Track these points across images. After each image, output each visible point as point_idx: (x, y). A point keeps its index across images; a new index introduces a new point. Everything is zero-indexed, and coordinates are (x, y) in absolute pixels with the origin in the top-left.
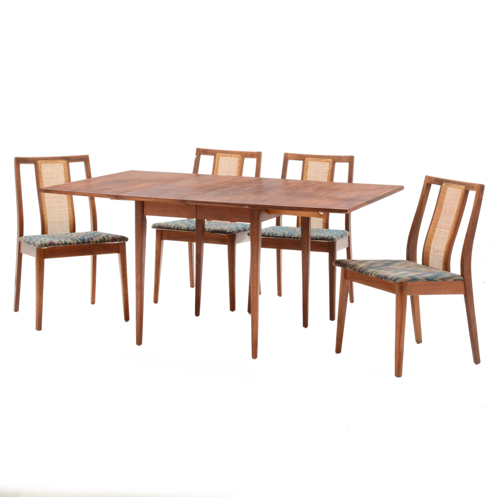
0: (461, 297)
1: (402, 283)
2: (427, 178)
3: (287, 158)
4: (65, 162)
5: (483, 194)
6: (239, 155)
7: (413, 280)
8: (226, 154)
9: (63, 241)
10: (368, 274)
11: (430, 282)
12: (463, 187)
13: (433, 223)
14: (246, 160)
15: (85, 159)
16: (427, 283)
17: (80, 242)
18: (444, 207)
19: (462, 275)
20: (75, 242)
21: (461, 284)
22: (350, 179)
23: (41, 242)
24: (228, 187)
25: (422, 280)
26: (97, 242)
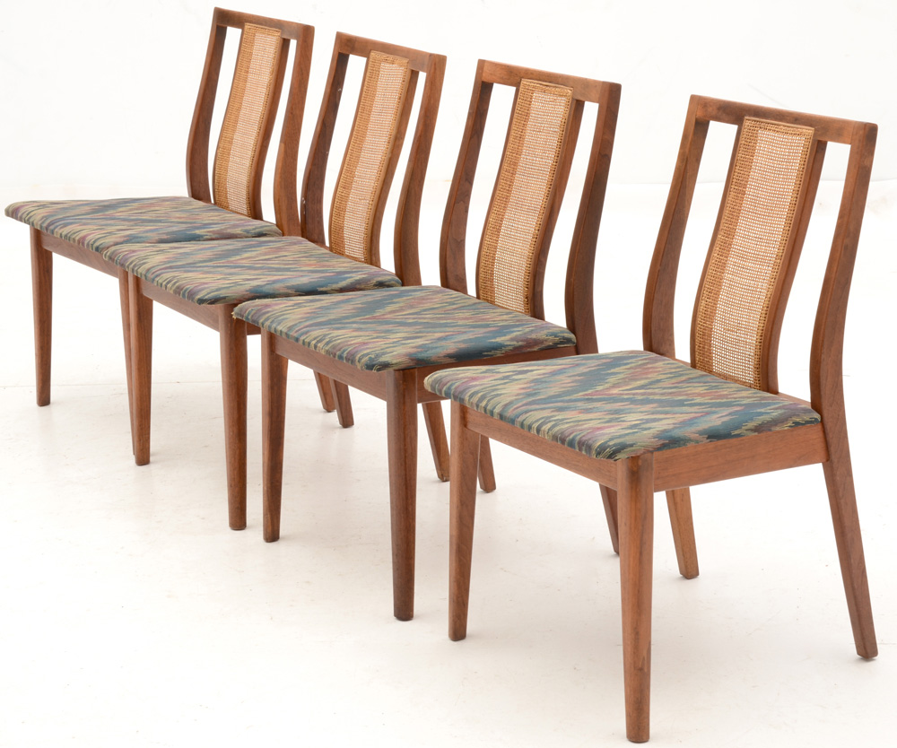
1: (634, 459)
2: (696, 102)
5: (871, 153)
7: (670, 443)
10: (529, 427)
11: (721, 442)
12: (809, 131)
13: (718, 242)
16: (712, 445)
18: (750, 192)
19: (816, 404)
21: (815, 434)
25: (697, 442)
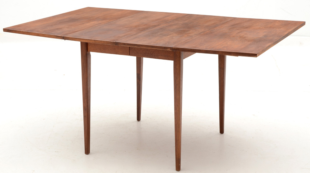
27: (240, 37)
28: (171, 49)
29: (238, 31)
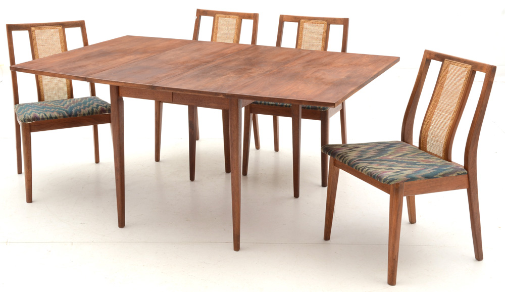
0: (464, 192)
1: (397, 184)
2: (427, 52)
3: (283, 20)
4: (60, 28)
5: (494, 76)
6: (237, 17)
7: (411, 179)
8: (225, 15)
9: (48, 115)
10: (359, 169)
11: (429, 180)
12: (470, 66)
13: (432, 104)
14: (244, 21)
15: (81, 24)
16: (426, 181)
17: (67, 115)
18: (445, 86)
19: (466, 167)
20: (61, 115)
21: (465, 178)
22: (344, 48)
23: (25, 116)
24: (213, 61)
25: (421, 179)
26: (84, 114)
27: (316, 78)
28: (223, 96)
29: (314, 70)
